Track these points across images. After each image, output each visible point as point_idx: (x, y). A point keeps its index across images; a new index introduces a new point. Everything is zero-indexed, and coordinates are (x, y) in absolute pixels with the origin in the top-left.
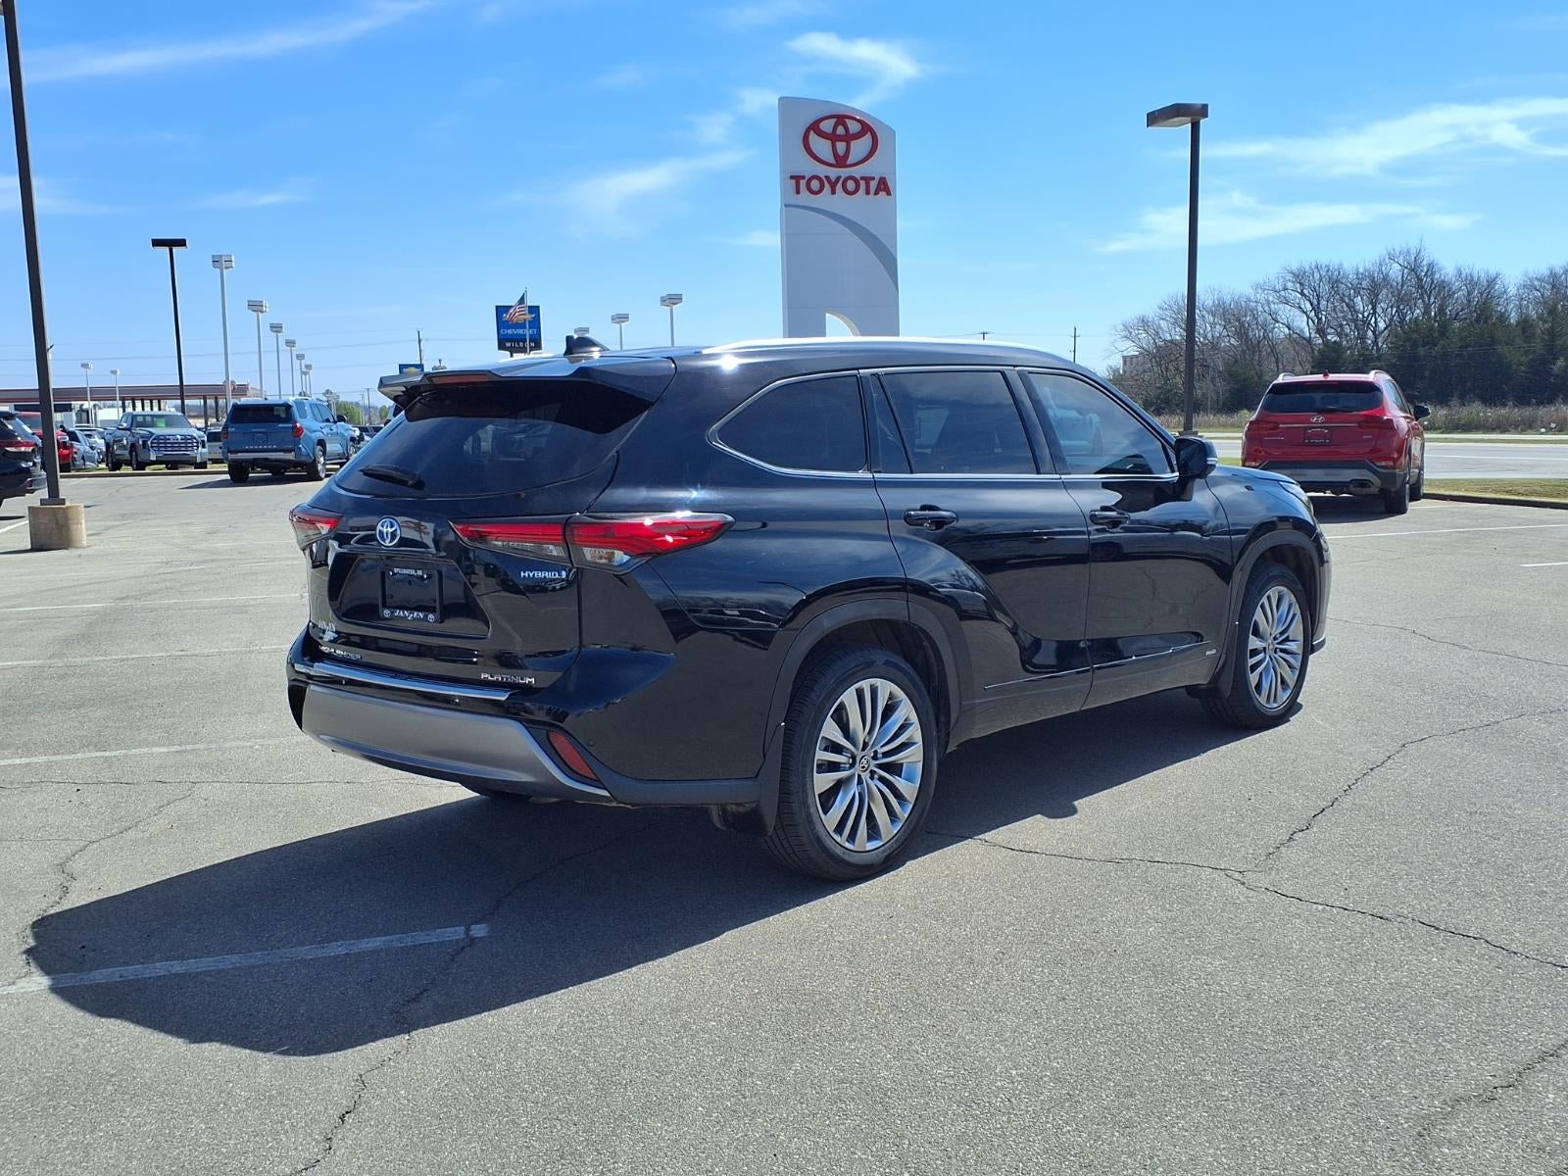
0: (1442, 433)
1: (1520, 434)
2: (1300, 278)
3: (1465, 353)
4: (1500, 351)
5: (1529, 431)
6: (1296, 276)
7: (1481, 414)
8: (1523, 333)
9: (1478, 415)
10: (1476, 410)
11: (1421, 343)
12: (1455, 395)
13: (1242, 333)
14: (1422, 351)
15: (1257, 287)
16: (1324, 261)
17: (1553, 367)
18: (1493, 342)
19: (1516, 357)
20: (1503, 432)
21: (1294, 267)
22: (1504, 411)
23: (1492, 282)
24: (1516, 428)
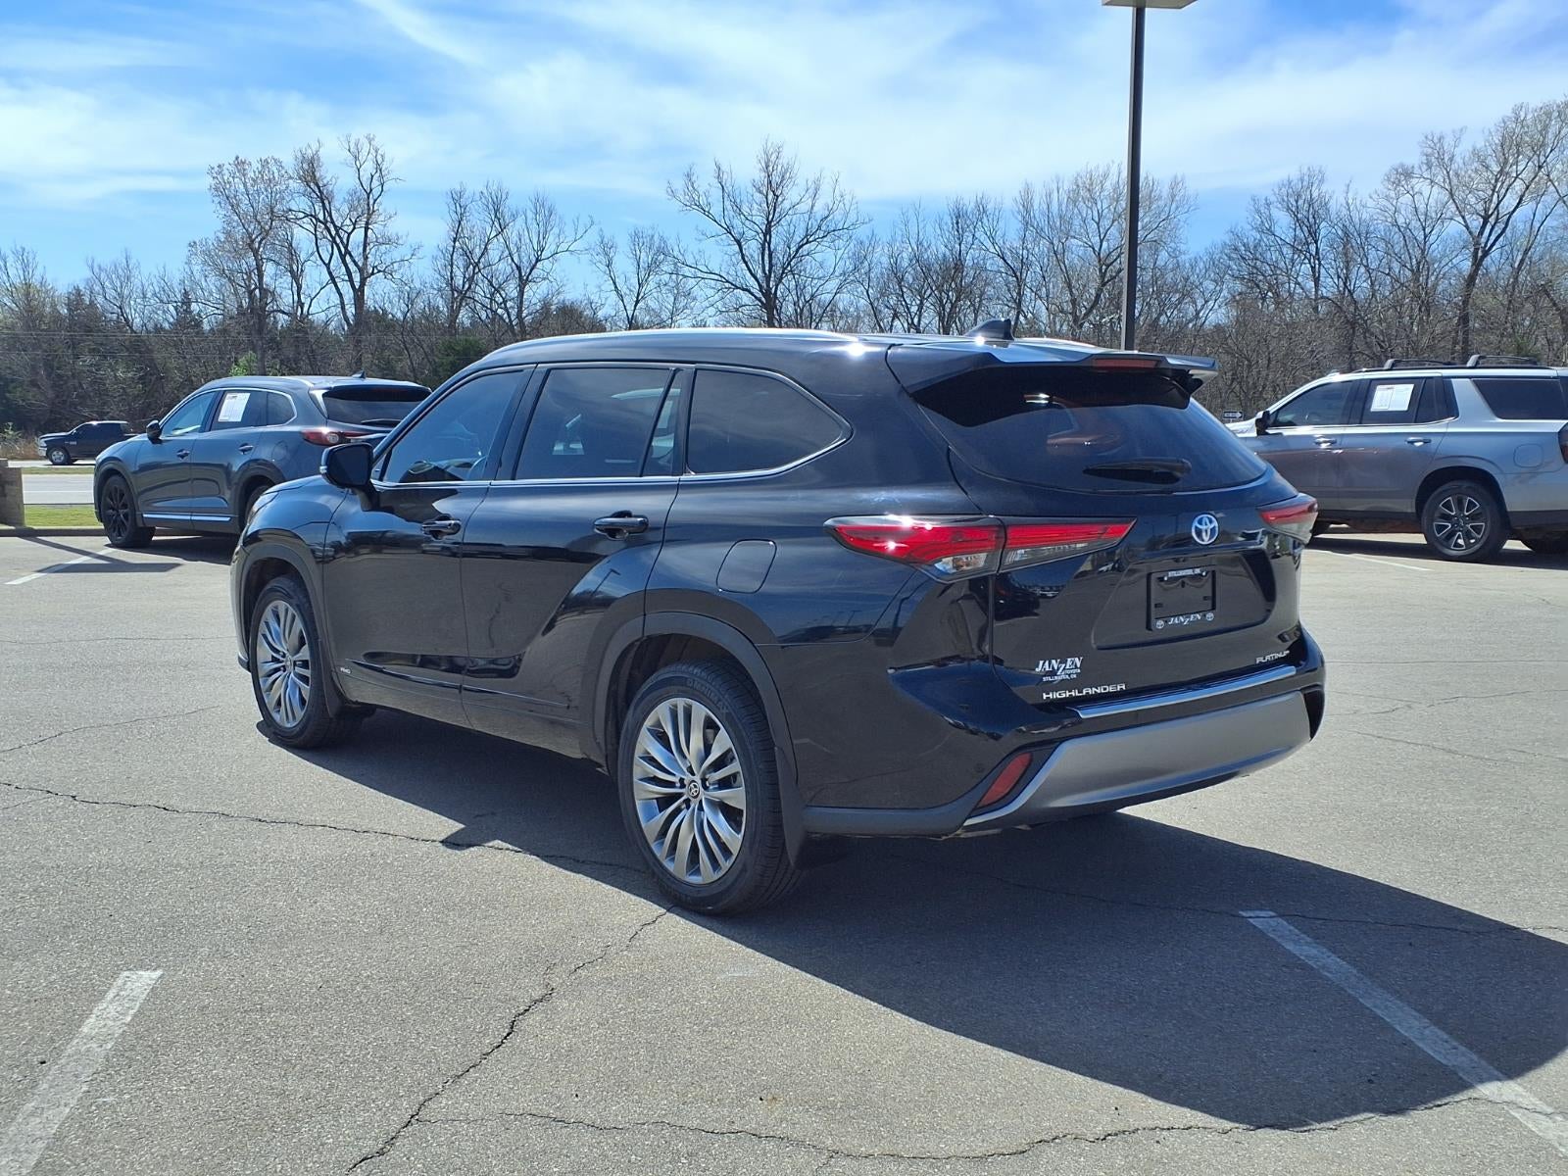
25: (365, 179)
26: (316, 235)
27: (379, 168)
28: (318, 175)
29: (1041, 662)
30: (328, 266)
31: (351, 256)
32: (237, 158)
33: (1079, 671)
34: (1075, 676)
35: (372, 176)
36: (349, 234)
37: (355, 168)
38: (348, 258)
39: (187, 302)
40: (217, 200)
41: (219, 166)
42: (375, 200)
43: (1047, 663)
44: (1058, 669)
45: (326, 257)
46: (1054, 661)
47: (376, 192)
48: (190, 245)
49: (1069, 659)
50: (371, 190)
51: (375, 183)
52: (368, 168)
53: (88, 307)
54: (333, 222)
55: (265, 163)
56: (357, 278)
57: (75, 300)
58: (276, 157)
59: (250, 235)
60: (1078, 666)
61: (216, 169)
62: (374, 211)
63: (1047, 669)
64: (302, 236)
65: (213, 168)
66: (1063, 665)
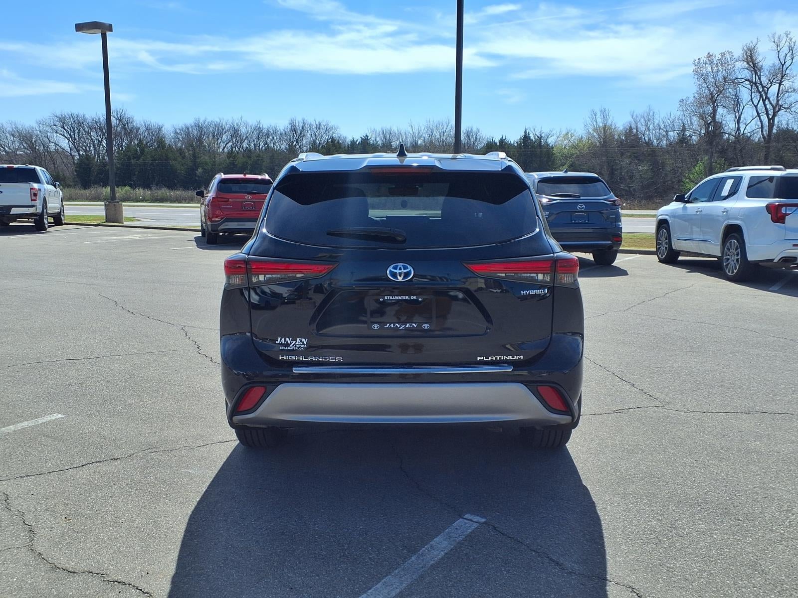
0: (150, 203)
1: (187, 203)
2: (62, 120)
3: (154, 164)
4: (171, 163)
5: (192, 202)
6: (60, 118)
7: (168, 194)
8: (181, 155)
9: (166, 194)
10: (164, 192)
11: (132, 157)
12: (154, 184)
13: (32, 146)
14: (133, 161)
15: (39, 123)
16: (75, 112)
17: (196, 172)
18: (167, 158)
19: (180, 167)
20: (179, 203)
21: (58, 113)
22: (178, 193)
23: (160, 129)
24: (185, 201)
25: (782, 56)
26: (751, 90)
27: (791, 49)
28: (754, 58)
29: (279, 338)
30: (756, 107)
31: (769, 100)
32: (709, 54)
33: (305, 346)
34: (303, 349)
35: (786, 55)
36: (768, 89)
37: (777, 51)
38: (767, 102)
39: (684, 130)
40: (696, 77)
41: (699, 59)
42: (787, 68)
43: (283, 339)
44: (291, 343)
45: (756, 102)
46: (287, 339)
47: (788, 64)
48: (680, 101)
49: (298, 339)
50: (785, 63)
51: (788, 58)
52: (785, 50)
53: (634, 135)
54: (761, 84)
55: (723, 54)
56: (771, 112)
57: (629, 132)
58: (730, 51)
59: (711, 94)
60: (305, 343)
61: (697, 61)
62: (785, 74)
63: (283, 342)
64: (745, 93)
65: (695, 60)
66: (294, 342)
